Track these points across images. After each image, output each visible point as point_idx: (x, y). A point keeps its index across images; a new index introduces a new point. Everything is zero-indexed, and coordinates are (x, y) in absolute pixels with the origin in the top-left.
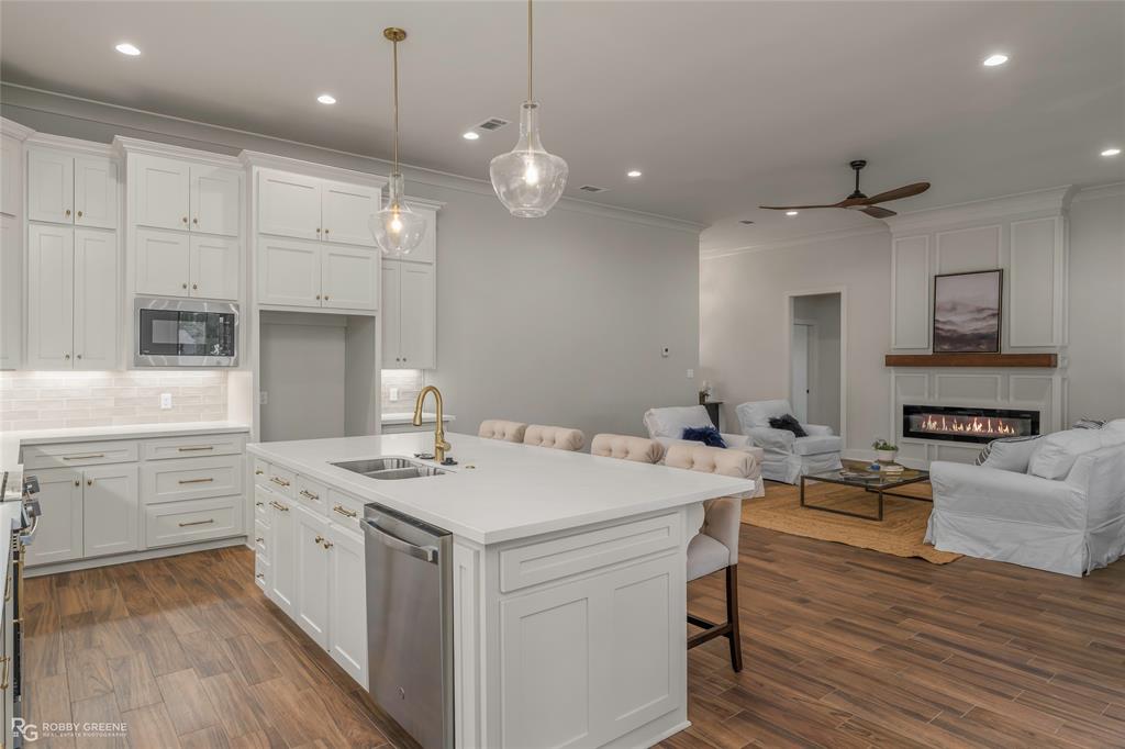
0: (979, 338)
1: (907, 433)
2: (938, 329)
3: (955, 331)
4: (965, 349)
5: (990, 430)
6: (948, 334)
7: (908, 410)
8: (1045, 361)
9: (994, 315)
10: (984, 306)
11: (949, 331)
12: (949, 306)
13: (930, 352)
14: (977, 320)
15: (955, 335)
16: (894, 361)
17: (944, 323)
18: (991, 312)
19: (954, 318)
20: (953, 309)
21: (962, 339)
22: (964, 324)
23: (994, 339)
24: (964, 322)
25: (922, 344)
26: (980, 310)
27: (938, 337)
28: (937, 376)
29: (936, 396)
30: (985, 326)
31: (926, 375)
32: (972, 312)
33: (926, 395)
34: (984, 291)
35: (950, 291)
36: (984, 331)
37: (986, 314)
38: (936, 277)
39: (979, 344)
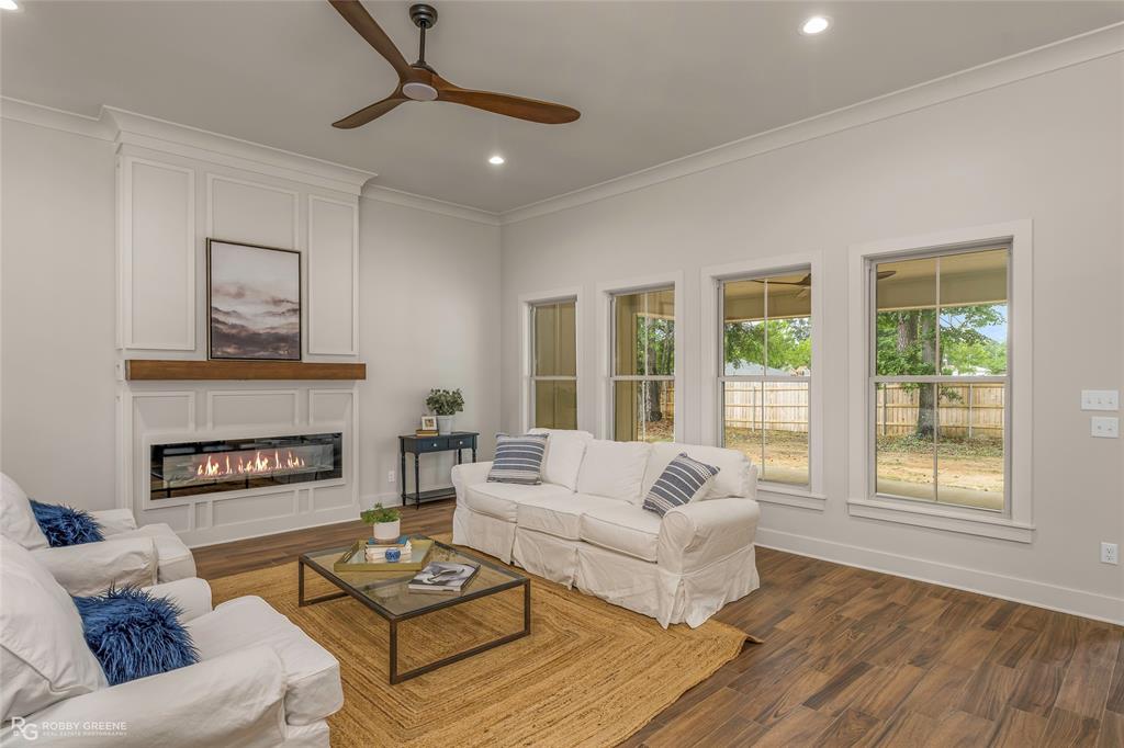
0: (277, 339)
2: (218, 321)
3: (243, 326)
4: (257, 355)
5: (278, 466)
6: (234, 331)
7: (158, 453)
8: (353, 372)
9: (294, 310)
10: (282, 297)
11: (234, 326)
12: (233, 290)
13: (201, 356)
14: (274, 314)
15: (244, 334)
16: (142, 371)
17: (227, 313)
18: (290, 306)
19: (241, 309)
20: (240, 295)
21: (253, 339)
22: (258, 318)
23: (295, 341)
24: (256, 315)
25: (188, 343)
26: (277, 302)
27: (216, 333)
28: (210, 394)
29: (210, 425)
30: (283, 324)
31: (192, 394)
32: (267, 302)
33: (192, 425)
34: (276, 276)
35: (232, 268)
36: (283, 331)
37: (284, 307)
38: (209, 242)
39: (277, 349)
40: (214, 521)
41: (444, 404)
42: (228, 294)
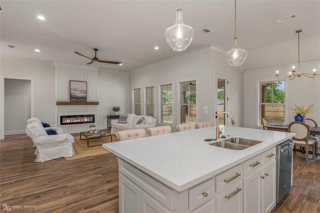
0: (82, 98)
1: (62, 124)
2: (72, 95)
3: (76, 96)
4: (79, 100)
6: (74, 96)
7: (62, 117)
8: (97, 103)
9: (85, 92)
11: (74, 95)
12: (74, 89)
13: (69, 101)
14: (81, 93)
15: (76, 97)
16: (59, 103)
17: (73, 93)
19: (75, 92)
20: (75, 90)
21: (78, 98)
22: (79, 94)
23: (85, 98)
25: (66, 99)
26: (82, 91)
27: (71, 97)
28: (70, 107)
29: (70, 113)
30: (83, 95)
31: (67, 107)
32: (80, 91)
33: (67, 113)
34: (82, 86)
35: (74, 85)
36: (83, 96)
37: (83, 92)
38: (70, 81)
39: (82, 99)
40: (71, 130)
41: (116, 109)
42: (73, 90)
